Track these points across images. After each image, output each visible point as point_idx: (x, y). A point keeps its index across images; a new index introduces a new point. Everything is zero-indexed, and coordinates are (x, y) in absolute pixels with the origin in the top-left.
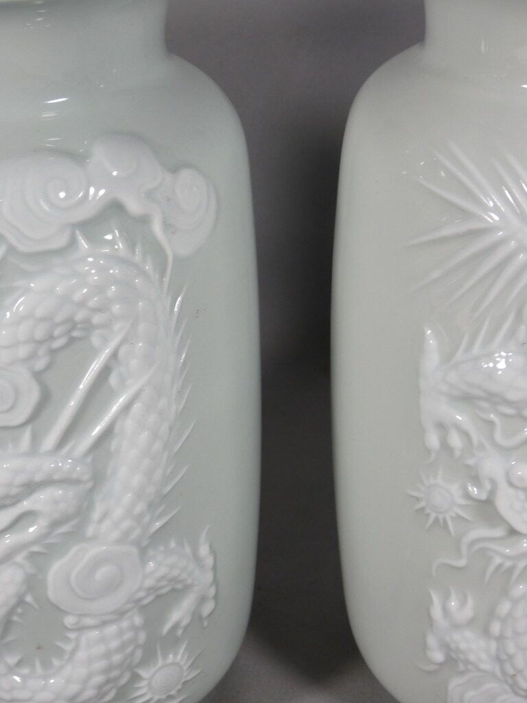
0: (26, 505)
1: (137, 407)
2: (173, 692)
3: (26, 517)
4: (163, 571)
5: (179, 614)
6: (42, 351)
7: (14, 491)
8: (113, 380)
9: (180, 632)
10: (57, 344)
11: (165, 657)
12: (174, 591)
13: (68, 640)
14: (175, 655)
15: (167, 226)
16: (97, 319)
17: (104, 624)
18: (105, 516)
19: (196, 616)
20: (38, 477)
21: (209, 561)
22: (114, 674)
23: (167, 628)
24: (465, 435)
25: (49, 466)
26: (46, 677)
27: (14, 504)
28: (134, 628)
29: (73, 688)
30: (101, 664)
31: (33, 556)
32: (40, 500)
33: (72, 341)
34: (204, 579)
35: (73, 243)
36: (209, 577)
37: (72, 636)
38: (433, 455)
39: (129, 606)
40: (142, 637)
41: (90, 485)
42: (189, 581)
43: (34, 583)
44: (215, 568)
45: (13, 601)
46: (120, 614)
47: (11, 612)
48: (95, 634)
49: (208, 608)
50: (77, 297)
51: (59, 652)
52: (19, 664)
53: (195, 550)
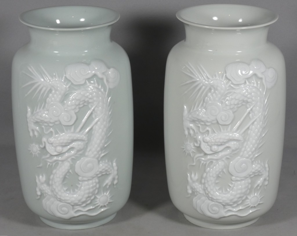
0: (71, 145)
1: (99, 123)
2: (106, 204)
3: (72, 148)
4: (104, 167)
5: (108, 181)
6: (77, 107)
7: (69, 141)
8: (93, 116)
9: (108, 187)
10: (81, 106)
11: (104, 193)
12: (106, 174)
13: (79, 184)
14: (106, 193)
15: (107, 81)
16: (90, 101)
17: (89, 180)
18: (90, 150)
19: (112, 184)
20: (75, 138)
21: (116, 168)
22: (90, 195)
23: (104, 185)
24: (193, 130)
25: (78, 136)
26: (73, 194)
27: (69, 145)
28: (96, 182)
29: (80, 197)
30: (87, 191)
31: (73, 159)
32: (74, 144)
33: (84, 105)
34: (114, 173)
35: (85, 83)
36: (116, 172)
37: (80, 183)
38: (187, 136)
39: (95, 176)
40: (98, 186)
41: (87, 142)
42: (110, 172)
43: (72, 167)
44: (118, 170)
45: (67, 171)
46: (93, 178)
47: (66, 175)
48: (86, 183)
49: (115, 182)
50: (86, 95)
51: (77, 187)
52: (67, 190)
53: (112, 164)
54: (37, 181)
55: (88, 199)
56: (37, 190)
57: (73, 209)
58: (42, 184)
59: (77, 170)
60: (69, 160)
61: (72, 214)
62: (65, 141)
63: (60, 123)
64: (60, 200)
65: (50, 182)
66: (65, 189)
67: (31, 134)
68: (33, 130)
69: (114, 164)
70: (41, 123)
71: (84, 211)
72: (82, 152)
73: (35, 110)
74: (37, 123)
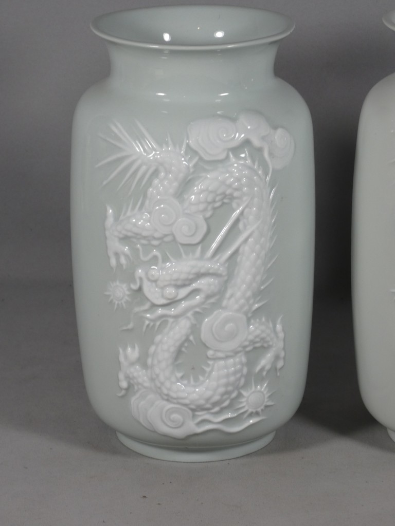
0: (194, 285)
1: (251, 240)
2: (259, 410)
3: (196, 291)
4: (258, 332)
5: (265, 361)
6: (210, 208)
7: (191, 277)
8: (241, 225)
9: (264, 373)
10: (218, 204)
11: (256, 387)
12: (262, 347)
13: (208, 365)
14: (262, 387)
15: (271, 154)
16: (236, 194)
17: (227, 357)
18: (232, 296)
19: (274, 369)
20: (203, 271)
21: (281, 335)
22: (230, 388)
23: (258, 368)
25: (208, 266)
26: (195, 386)
27: (189, 285)
28: (241, 363)
29: (209, 393)
30: (224, 381)
31: (196, 313)
32: (201, 283)
33: (223, 204)
34: (278, 345)
35: (227, 157)
36: (281, 344)
37: (211, 362)
39: (240, 349)
40: (245, 370)
41: (226, 278)
42: (271, 343)
43: (195, 329)
44: (284, 340)
45: (184, 338)
46: (236, 353)
47: (182, 345)
48: (222, 363)
49: (280, 364)
50: (228, 182)
51: (203, 372)
52: (182, 377)
53: (275, 326)
54: (122, 359)
55: (225, 397)
56: (121, 376)
57: (194, 416)
58: (132, 364)
59: (205, 335)
60: (189, 314)
61: (191, 427)
62: (183, 276)
63: (174, 239)
64: (168, 399)
65: (149, 361)
66: (179, 375)
67: (113, 262)
68: (117, 255)
69: (279, 327)
70: (134, 240)
71: (215, 421)
72: (216, 299)
73: (123, 213)
74: (125, 239)
